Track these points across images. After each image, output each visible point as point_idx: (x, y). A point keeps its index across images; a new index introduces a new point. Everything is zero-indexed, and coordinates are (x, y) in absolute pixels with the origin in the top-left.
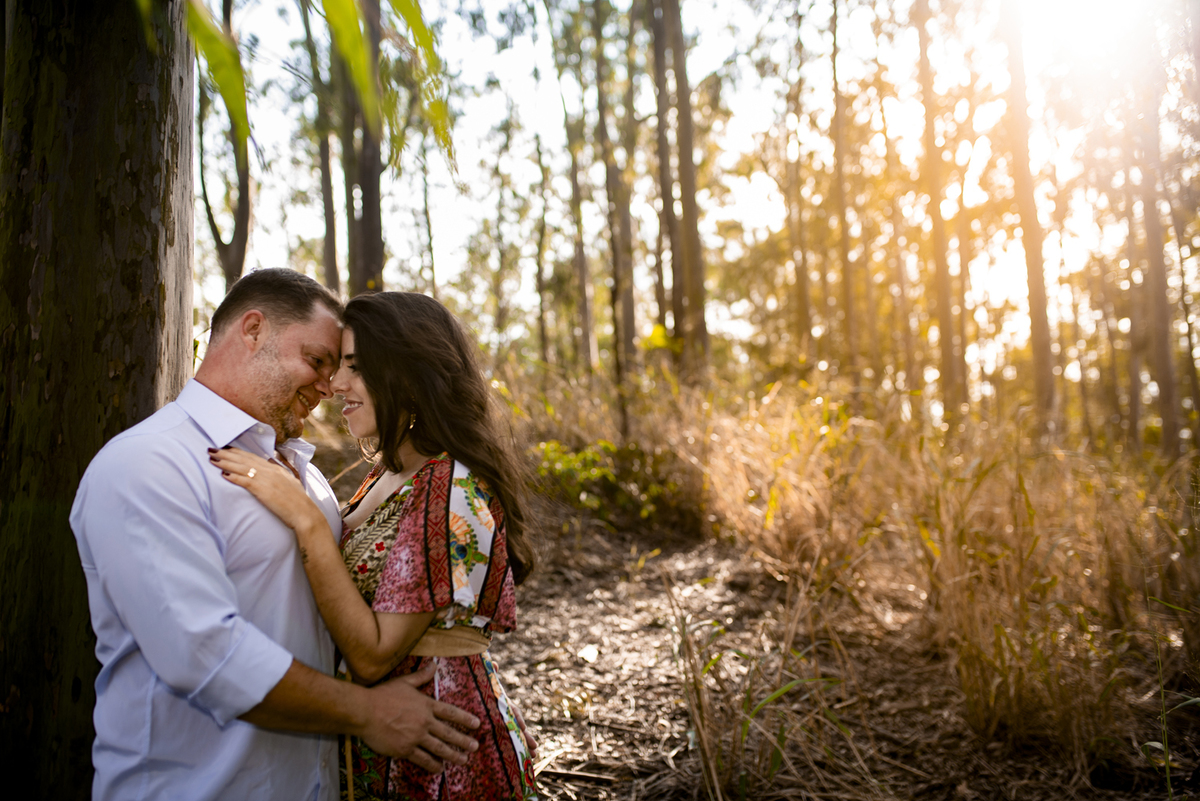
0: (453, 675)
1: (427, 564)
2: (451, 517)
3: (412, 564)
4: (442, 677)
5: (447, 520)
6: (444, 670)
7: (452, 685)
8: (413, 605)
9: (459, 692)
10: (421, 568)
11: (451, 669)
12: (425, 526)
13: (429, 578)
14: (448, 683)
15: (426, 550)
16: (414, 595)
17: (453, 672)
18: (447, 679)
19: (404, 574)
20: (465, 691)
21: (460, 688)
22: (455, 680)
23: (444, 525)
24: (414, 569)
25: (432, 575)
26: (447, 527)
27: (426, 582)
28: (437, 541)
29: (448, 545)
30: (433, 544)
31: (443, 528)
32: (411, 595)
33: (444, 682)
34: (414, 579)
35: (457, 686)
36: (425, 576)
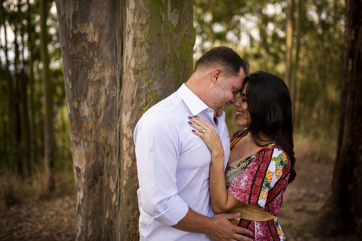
0: (262, 230)
1: (252, 185)
2: (268, 171)
3: (247, 183)
4: (258, 231)
5: (266, 172)
6: (259, 228)
7: (262, 234)
8: (241, 198)
9: (264, 237)
10: (250, 186)
11: (261, 228)
12: (257, 171)
13: (251, 191)
14: (260, 233)
15: (254, 180)
16: (243, 195)
17: (262, 229)
18: (260, 231)
19: (242, 185)
20: (267, 237)
21: (264, 235)
22: (263, 232)
23: (264, 174)
24: (247, 185)
25: (253, 191)
26: (265, 175)
27: (249, 192)
28: (259, 179)
29: (263, 182)
30: (257, 179)
31: (263, 175)
32: (242, 194)
33: (258, 233)
34: (246, 189)
35: (263, 235)
36: (250, 190)
